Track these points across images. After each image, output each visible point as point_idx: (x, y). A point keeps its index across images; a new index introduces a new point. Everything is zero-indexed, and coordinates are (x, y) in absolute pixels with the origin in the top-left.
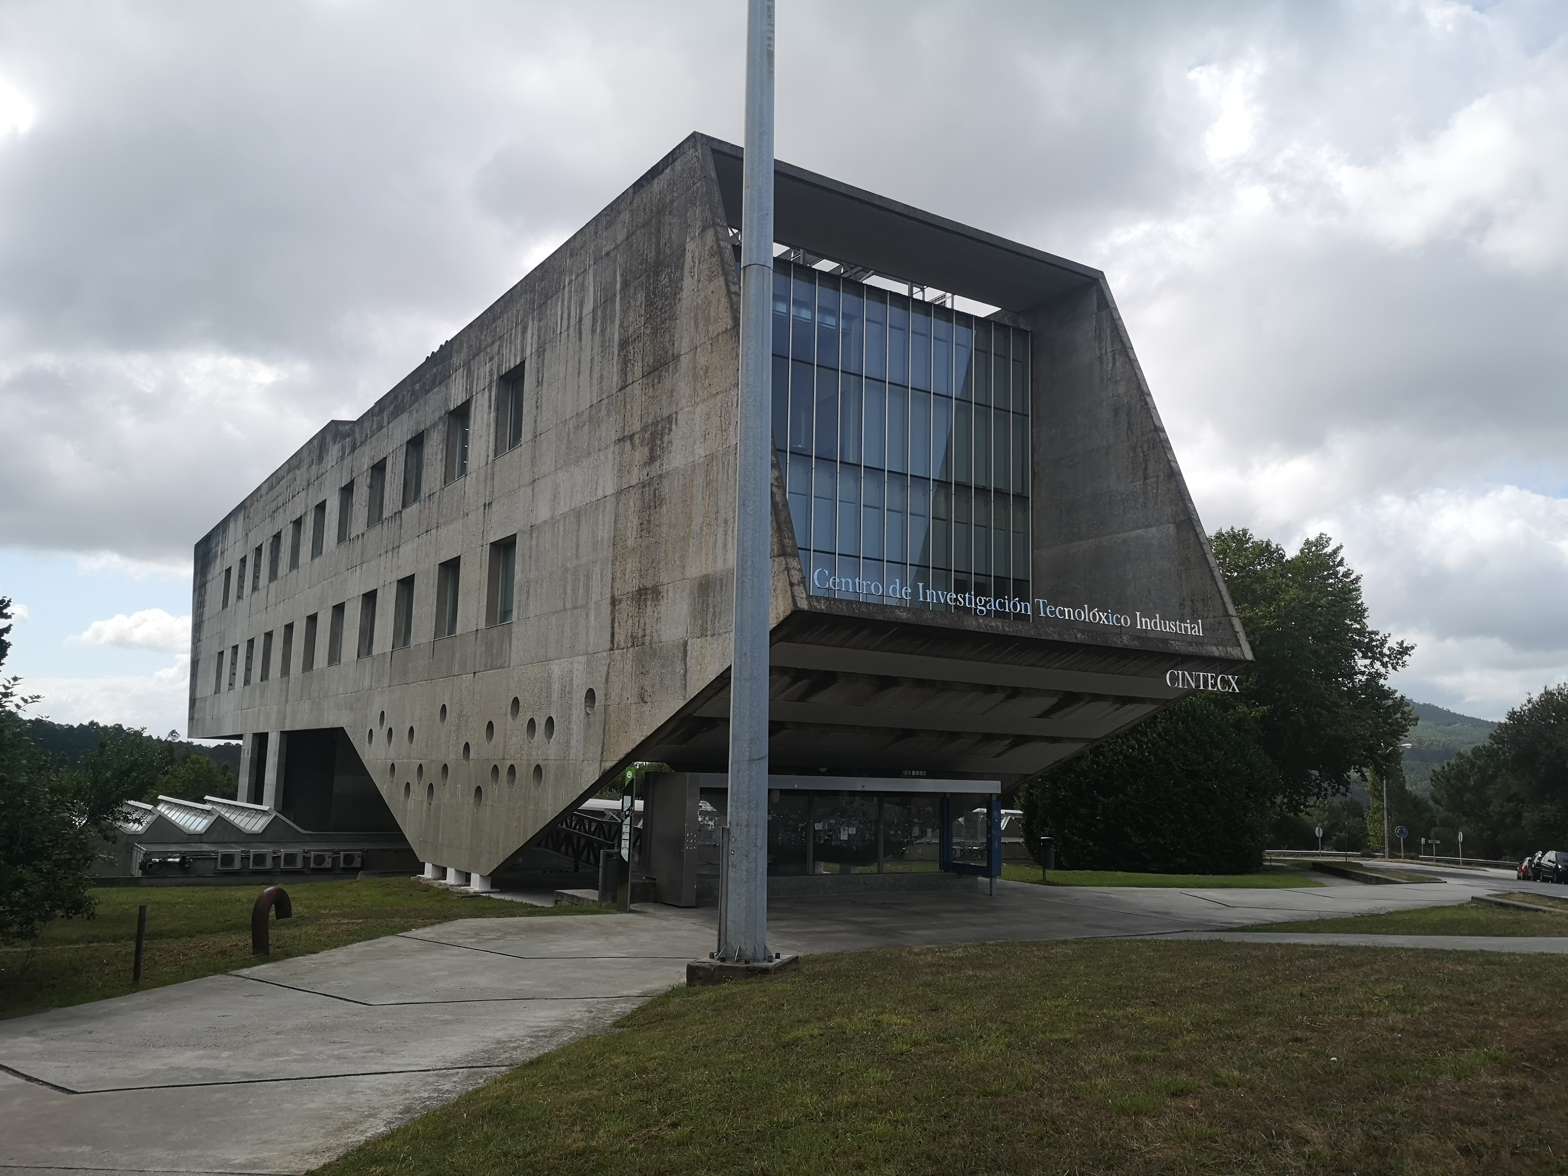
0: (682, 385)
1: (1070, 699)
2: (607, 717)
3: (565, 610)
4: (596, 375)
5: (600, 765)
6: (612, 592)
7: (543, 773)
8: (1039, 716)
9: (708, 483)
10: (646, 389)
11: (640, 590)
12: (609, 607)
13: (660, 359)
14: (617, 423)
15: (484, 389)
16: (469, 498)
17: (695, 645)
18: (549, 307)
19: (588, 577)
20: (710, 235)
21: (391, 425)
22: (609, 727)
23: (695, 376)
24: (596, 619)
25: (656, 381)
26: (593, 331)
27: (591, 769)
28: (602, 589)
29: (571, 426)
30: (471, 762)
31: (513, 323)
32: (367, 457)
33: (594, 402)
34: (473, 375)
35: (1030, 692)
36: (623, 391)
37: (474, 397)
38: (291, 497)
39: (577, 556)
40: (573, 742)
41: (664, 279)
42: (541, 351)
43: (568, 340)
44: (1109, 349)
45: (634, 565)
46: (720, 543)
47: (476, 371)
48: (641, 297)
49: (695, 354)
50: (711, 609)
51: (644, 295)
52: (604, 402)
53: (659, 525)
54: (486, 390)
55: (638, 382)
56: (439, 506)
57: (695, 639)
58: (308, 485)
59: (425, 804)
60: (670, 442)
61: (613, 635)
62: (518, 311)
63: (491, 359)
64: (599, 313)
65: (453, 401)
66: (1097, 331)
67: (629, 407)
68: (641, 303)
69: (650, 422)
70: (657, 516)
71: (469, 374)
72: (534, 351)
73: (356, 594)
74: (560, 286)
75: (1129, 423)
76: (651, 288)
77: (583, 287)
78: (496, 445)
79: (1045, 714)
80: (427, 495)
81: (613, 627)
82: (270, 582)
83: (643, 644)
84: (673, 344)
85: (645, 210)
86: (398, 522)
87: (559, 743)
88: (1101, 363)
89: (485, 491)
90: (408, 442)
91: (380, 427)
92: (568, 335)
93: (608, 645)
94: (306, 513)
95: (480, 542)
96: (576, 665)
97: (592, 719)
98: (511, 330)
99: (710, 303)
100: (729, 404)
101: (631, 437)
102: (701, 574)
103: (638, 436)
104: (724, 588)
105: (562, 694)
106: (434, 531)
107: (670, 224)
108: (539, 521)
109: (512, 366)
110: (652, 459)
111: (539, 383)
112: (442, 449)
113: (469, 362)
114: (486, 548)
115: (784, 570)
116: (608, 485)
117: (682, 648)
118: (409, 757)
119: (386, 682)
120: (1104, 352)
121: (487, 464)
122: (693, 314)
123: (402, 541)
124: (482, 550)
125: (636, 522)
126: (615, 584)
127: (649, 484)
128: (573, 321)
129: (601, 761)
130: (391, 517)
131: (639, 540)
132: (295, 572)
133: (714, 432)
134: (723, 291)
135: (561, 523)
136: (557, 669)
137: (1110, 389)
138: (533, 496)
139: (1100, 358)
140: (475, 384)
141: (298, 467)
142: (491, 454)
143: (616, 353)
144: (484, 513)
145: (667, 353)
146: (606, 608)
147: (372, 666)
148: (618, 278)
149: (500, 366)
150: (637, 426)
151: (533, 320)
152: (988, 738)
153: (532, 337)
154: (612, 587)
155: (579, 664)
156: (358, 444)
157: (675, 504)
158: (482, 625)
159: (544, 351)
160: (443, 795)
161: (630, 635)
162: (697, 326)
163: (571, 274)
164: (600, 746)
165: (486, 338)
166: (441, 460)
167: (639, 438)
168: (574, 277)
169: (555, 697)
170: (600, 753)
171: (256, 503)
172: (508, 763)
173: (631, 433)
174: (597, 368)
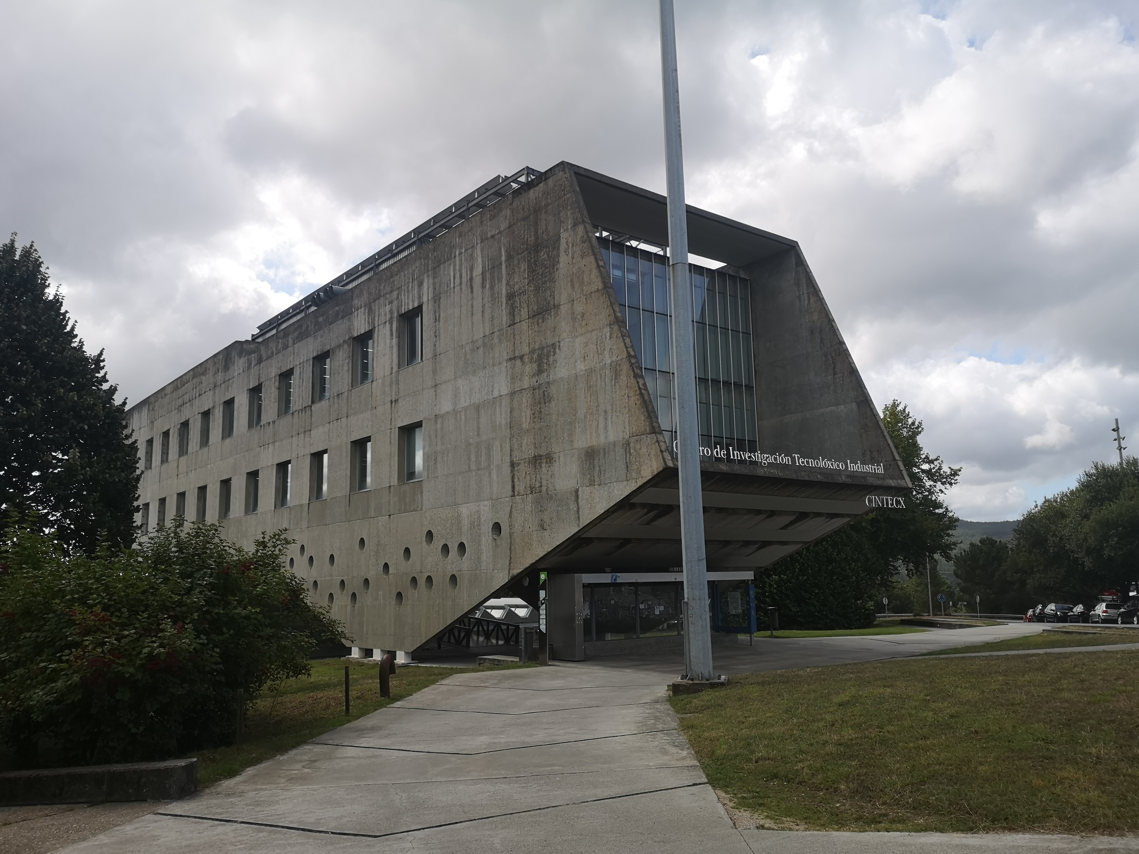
0: (563, 324)
1: (803, 516)
2: (513, 540)
3: (470, 470)
4: (487, 316)
5: (509, 572)
6: (511, 458)
7: (458, 580)
8: (781, 529)
9: (589, 387)
10: (532, 326)
11: (535, 456)
12: (509, 469)
13: (543, 307)
14: (508, 348)
15: (385, 323)
16: (376, 397)
17: (585, 493)
18: (442, 270)
19: (489, 449)
20: (580, 229)
21: (296, 346)
22: (515, 548)
23: (574, 319)
24: (498, 476)
25: (540, 321)
26: (483, 286)
27: (501, 575)
28: (502, 456)
29: (467, 349)
30: (391, 576)
31: (409, 279)
32: (274, 368)
33: (487, 333)
34: (375, 313)
35: (781, 513)
36: (512, 327)
37: (377, 328)
38: (197, 395)
39: (478, 435)
40: (484, 558)
41: (543, 256)
42: (437, 299)
43: (461, 292)
44: (805, 292)
45: (529, 440)
46: (601, 425)
47: (377, 310)
48: (524, 266)
49: (573, 305)
50: (597, 468)
51: (526, 265)
52: (495, 334)
53: (549, 414)
54: (387, 323)
55: (525, 321)
56: (348, 402)
57: (584, 487)
58: (215, 387)
59: (349, 608)
60: (555, 361)
61: (513, 487)
62: (413, 271)
63: (391, 303)
64: (488, 275)
65: (356, 329)
66: (796, 280)
67: (517, 337)
68: (525, 270)
69: (537, 347)
70: (547, 409)
71: (370, 311)
72: (430, 298)
73: (270, 464)
74: (451, 256)
75: (821, 339)
76: (532, 261)
77: (472, 257)
78: (399, 361)
79: (784, 528)
80: (336, 394)
81: (513, 481)
82: (180, 456)
83: (540, 492)
84: (554, 298)
85: (523, 209)
86: (309, 413)
87: (471, 559)
88: (800, 300)
89: (391, 392)
90: (314, 358)
91: (286, 347)
92: (461, 289)
93: (510, 493)
94: (214, 407)
95: (389, 427)
96: (482, 508)
97: (499, 542)
98: (408, 283)
99: (583, 272)
100: (604, 337)
101: (521, 357)
102: (587, 445)
103: (527, 356)
104: (607, 455)
105: (471, 527)
106: (344, 420)
107: (546, 220)
108: (442, 412)
109: (411, 308)
110: (540, 371)
111: (437, 320)
112: (348, 363)
113: (370, 304)
114: (395, 431)
115: (656, 442)
116: (502, 387)
117: (574, 494)
118: (331, 575)
119: (304, 524)
120: (801, 292)
121: (392, 373)
122: (569, 279)
123: (313, 427)
124: (391, 432)
125: (529, 412)
126: (513, 453)
127: (539, 387)
128: (464, 280)
129: (510, 569)
130: (302, 410)
131: (532, 425)
132: (206, 449)
133: (592, 355)
134: (594, 265)
135: (463, 413)
136: (465, 510)
137: (807, 317)
138: (436, 395)
139: (799, 297)
140: (376, 319)
141: (203, 374)
142: (395, 368)
143: (504, 301)
144: (391, 407)
145: (549, 303)
146: (506, 469)
147: (290, 514)
148: (503, 253)
149: (399, 308)
150: (526, 350)
151: (428, 277)
152: (747, 543)
153: (428, 289)
154: (511, 455)
155: (485, 507)
156: (264, 358)
157: (562, 401)
158: (395, 481)
159: (440, 298)
160: (367, 599)
161: (528, 486)
162: (573, 286)
163: (461, 248)
164: (508, 560)
165: (384, 289)
166: (348, 370)
167: (528, 358)
168: (463, 251)
169: (465, 528)
170: (508, 564)
171: (160, 400)
172: (426, 575)
173: (521, 354)
174: (488, 312)
